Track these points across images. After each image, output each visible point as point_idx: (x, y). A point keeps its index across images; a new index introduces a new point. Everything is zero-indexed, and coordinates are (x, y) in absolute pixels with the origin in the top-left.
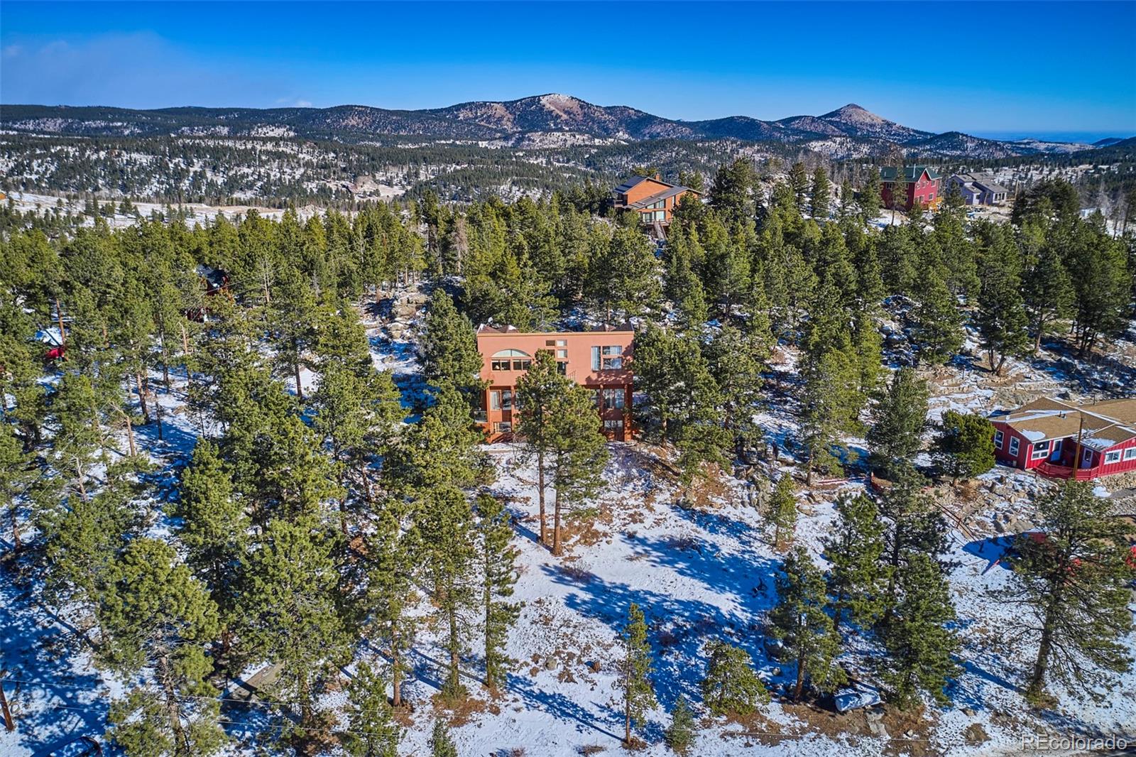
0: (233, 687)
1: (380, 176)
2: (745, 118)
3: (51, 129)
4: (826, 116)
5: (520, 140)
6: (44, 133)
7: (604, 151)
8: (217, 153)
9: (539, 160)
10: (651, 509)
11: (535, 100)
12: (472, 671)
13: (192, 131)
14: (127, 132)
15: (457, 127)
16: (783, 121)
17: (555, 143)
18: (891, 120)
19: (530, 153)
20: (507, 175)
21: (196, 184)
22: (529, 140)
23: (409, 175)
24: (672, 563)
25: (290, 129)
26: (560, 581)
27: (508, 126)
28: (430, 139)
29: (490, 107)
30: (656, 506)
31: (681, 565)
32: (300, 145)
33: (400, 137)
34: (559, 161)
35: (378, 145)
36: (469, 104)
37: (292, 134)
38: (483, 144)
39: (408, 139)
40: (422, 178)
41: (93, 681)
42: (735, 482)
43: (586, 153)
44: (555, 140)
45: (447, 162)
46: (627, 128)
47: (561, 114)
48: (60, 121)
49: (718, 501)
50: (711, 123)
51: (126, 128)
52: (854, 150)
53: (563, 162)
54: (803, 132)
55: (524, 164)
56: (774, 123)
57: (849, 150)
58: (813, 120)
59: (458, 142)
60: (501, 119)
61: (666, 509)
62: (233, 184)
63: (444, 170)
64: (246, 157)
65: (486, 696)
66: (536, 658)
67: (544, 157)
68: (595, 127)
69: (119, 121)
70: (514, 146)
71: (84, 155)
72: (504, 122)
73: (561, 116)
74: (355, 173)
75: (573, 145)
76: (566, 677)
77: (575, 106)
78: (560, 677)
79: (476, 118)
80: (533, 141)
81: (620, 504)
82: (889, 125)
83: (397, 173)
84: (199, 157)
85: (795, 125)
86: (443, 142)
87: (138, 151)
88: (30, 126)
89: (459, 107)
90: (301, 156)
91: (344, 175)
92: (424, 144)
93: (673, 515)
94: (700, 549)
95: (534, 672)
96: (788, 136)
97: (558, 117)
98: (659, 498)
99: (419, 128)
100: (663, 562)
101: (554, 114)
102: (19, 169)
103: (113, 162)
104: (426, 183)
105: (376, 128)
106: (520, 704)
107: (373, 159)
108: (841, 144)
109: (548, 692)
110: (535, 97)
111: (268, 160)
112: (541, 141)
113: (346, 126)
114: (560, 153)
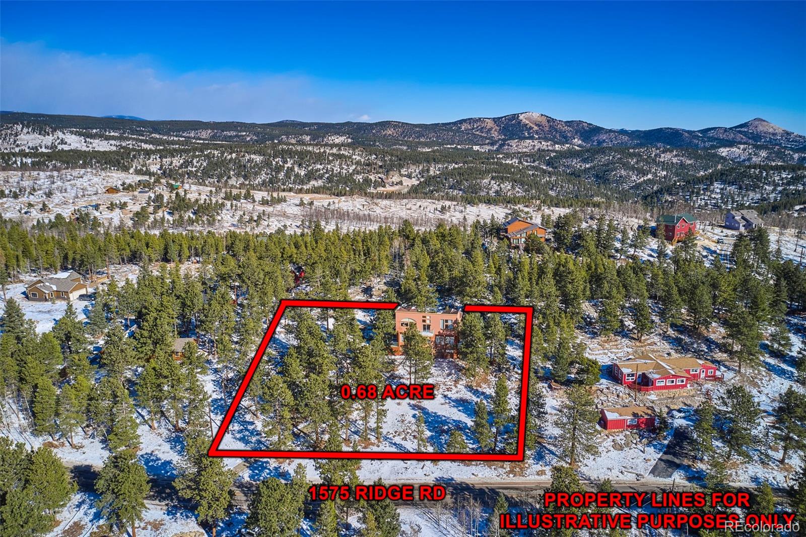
0: (295, 430)
1: (404, 171)
2: (671, 129)
3: (204, 137)
4: (736, 127)
5: (502, 146)
6: (200, 139)
7: (561, 155)
8: (302, 155)
9: (514, 161)
10: (456, 387)
11: (515, 117)
12: (373, 434)
13: (288, 138)
14: (248, 139)
15: (459, 136)
16: (701, 131)
17: (526, 147)
18: (789, 130)
19: (508, 156)
20: (489, 172)
21: (288, 176)
22: (509, 145)
23: (423, 171)
24: (457, 407)
25: (349, 137)
26: (413, 409)
27: (495, 135)
28: (440, 144)
29: (483, 122)
30: (459, 386)
31: (460, 408)
32: (354, 150)
33: (420, 143)
34: (527, 162)
35: (405, 148)
36: (469, 119)
37: (350, 140)
38: (476, 148)
39: (426, 145)
40: (432, 173)
41: (252, 423)
42: (494, 379)
43: (548, 156)
44: (527, 146)
45: (449, 162)
46: (581, 136)
47: (533, 126)
48: (210, 131)
49: (484, 386)
50: (645, 132)
51: (248, 136)
52: (754, 155)
53: (530, 162)
54: (717, 139)
55: (501, 164)
56: (694, 132)
57: (750, 154)
58: (726, 130)
59: (459, 147)
60: (490, 130)
61: (462, 387)
62: (310, 176)
63: (447, 168)
64: (320, 158)
65: (376, 441)
66: (396, 432)
67: (516, 158)
68: (558, 135)
69: (244, 131)
70: (497, 150)
71: (223, 156)
72: (492, 132)
73: (533, 128)
74: (387, 169)
75: (539, 149)
76: (405, 439)
77: (544, 121)
78: (403, 439)
79: (473, 129)
80: (511, 146)
81: (444, 384)
82: (788, 134)
83: (415, 169)
84: (291, 158)
85: (711, 134)
86: (449, 146)
87: (254, 153)
88: (192, 135)
89: (462, 122)
90: (354, 157)
91: (381, 170)
92: (436, 148)
93: (464, 390)
94: (470, 403)
95: (394, 436)
96: (705, 142)
97: (531, 128)
98: (461, 383)
99: (433, 136)
100: (454, 406)
101: (528, 126)
102: (186, 164)
103: (240, 161)
104: (434, 177)
105: (405, 137)
106: (387, 445)
107: (400, 160)
108: (744, 150)
109: (397, 443)
110: (515, 115)
111: (333, 160)
112: (516, 146)
113: (385, 135)
114: (529, 156)
